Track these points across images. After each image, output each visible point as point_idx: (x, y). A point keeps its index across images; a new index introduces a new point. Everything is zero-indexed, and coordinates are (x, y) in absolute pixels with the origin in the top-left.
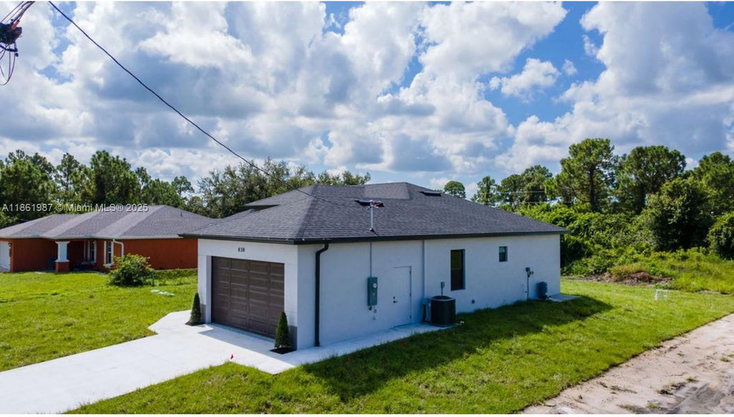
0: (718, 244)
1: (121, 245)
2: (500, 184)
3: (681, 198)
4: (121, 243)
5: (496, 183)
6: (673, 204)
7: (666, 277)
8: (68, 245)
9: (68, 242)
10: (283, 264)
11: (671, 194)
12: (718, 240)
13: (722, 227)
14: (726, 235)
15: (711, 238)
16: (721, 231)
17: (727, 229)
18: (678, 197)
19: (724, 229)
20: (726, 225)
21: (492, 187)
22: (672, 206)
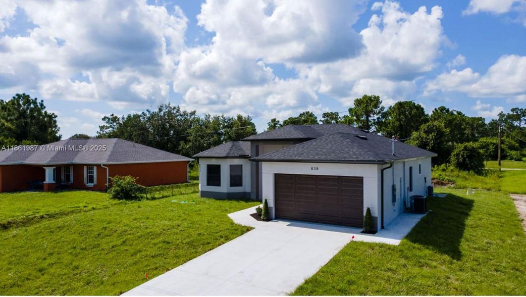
0: (458, 161)
1: (106, 169)
2: (282, 123)
3: (433, 134)
4: (107, 167)
5: (280, 123)
6: (428, 138)
7: (451, 182)
8: (54, 169)
9: (55, 167)
10: (363, 177)
11: (425, 132)
12: (458, 159)
13: (460, 151)
14: (463, 156)
15: (453, 158)
16: (460, 154)
17: (464, 153)
18: (431, 134)
19: (462, 153)
20: (462, 150)
21: (276, 125)
22: (428, 139)
